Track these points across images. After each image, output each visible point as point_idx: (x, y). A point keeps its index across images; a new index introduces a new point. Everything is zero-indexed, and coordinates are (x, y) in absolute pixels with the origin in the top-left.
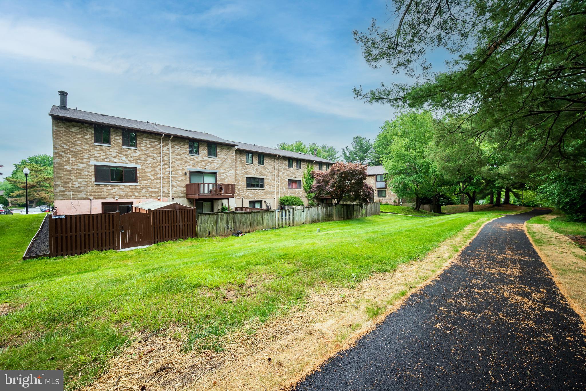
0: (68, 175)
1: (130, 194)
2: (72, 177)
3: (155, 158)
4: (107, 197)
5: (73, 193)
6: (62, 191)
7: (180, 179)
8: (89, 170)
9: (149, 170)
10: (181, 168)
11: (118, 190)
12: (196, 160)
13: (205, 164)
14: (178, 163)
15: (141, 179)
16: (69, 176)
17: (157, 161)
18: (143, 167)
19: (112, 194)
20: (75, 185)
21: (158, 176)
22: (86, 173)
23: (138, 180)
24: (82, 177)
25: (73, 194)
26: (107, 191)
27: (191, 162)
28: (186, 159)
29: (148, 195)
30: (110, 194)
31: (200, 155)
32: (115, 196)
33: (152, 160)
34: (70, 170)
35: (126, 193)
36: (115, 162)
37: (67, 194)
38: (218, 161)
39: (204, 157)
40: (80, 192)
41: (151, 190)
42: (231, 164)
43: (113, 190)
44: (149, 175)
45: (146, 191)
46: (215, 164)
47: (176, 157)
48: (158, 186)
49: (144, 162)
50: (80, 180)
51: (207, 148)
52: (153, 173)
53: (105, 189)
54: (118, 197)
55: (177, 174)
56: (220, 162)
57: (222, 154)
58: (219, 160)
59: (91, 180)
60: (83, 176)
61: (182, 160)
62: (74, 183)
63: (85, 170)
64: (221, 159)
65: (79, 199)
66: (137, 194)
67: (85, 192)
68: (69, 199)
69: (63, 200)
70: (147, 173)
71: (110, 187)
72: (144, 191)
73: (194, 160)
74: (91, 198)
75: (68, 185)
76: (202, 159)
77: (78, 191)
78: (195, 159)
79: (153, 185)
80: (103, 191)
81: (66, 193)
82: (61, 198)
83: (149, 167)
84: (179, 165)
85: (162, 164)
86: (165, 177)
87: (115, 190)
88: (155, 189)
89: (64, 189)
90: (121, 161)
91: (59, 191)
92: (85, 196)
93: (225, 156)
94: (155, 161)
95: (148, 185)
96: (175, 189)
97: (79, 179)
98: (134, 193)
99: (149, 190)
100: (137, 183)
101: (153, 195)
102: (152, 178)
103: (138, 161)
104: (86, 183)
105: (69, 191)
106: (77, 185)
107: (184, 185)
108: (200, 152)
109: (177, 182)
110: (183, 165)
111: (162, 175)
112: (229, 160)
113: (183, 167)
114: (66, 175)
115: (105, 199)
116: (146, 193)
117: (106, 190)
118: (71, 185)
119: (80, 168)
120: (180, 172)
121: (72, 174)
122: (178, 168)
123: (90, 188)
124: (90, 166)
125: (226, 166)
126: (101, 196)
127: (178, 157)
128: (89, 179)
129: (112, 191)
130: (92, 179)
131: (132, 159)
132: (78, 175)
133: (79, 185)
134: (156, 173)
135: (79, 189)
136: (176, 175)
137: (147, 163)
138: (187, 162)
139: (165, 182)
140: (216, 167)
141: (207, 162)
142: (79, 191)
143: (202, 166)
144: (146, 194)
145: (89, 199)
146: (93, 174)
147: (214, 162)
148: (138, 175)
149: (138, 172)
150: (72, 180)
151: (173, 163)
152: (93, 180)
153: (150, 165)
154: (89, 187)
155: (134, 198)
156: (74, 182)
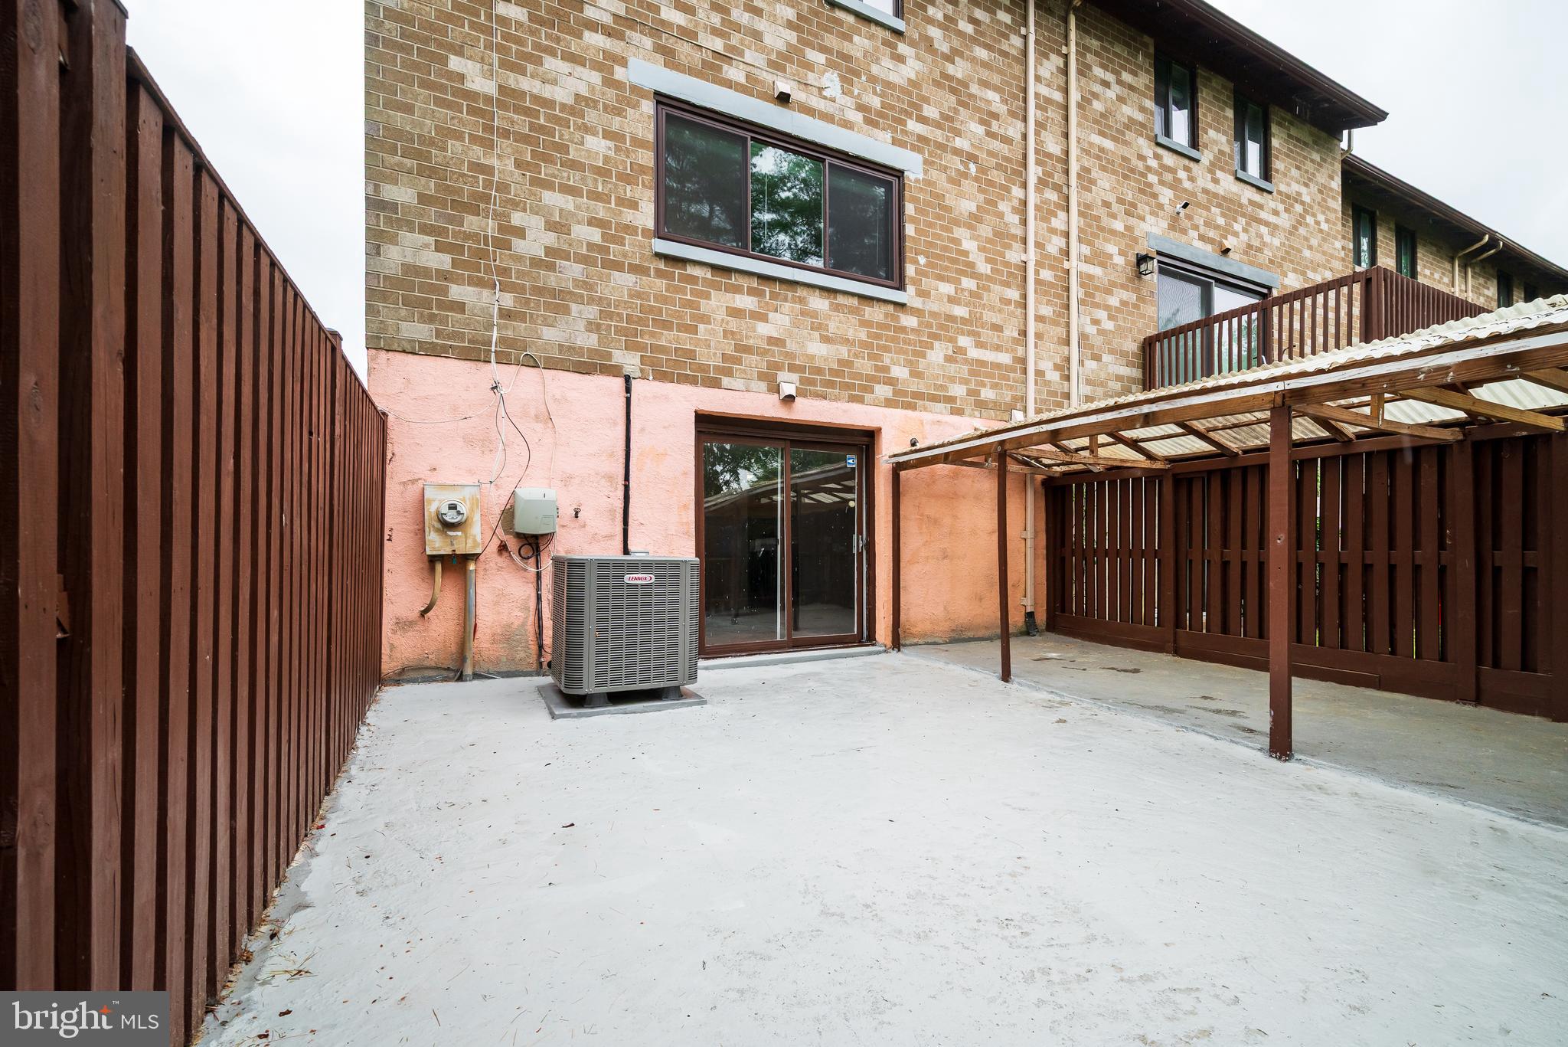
0: (474, 139)
1: (865, 366)
2: (502, 162)
3: (995, 126)
4: (729, 373)
5: (508, 300)
6: (425, 272)
7: (1114, 301)
8: (616, 123)
9: (968, 206)
10: (1118, 226)
11: (796, 325)
12: (1187, 185)
13: (1221, 221)
14: (1105, 184)
15: (922, 260)
16: (477, 153)
17: (1004, 149)
18: (934, 174)
19: (762, 353)
20: (520, 232)
21: (1014, 256)
22: (598, 145)
23: (910, 270)
24: (574, 178)
25: (506, 314)
26: (733, 324)
27: (1166, 195)
28: (1140, 165)
29: (958, 391)
30: (747, 349)
31: (1206, 157)
32: (778, 367)
33: (980, 130)
34: (488, 99)
35: (844, 352)
36: (784, 99)
37: (460, 307)
38: (1276, 213)
39: (1219, 174)
40: (558, 302)
41: (974, 353)
42: (1326, 247)
43: (763, 318)
44: (969, 245)
45: (949, 359)
46: (1264, 230)
47: (1097, 139)
48: (1011, 332)
49: (938, 135)
50: (553, 199)
51: (1230, 113)
52: (985, 231)
53: (717, 303)
54: (795, 377)
55: (1099, 258)
56: (1284, 221)
57: (1294, 172)
58: (1281, 207)
59: (629, 216)
60: (574, 165)
61: (1127, 172)
62: (517, 218)
63: (591, 116)
64: (1289, 200)
65: (551, 365)
66: (900, 372)
67: (591, 312)
68: (475, 353)
69: (430, 350)
70: (957, 222)
71: (751, 292)
72: (937, 354)
73: (1176, 185)
74: (630, 362)
75: (471, 223)
76: (1211, 186)
77: (539, 291)
78: (1182, 175)
79: (989, 317)
80: (706, 319)
81: (457, 292)
82: (421, 331)
83: (968, 185)
84: (1112, 198)
85: (1034, 172)
86: (1047, 275)
87: (779, 322)
88: (998, 348)
89: (444, 261)
90: (815, 102)
91: (408, 269)
92: (591, 341)
93: (1303, 190)
94: (995, 145)
95: (960, 311)
96: (1091, 365)
97: (548, 185)
98: (887, 358)
99: (961, 351)
100: (901, 287)
101: (987, 394)
102: (984, 268)
103: (912, 125)
104: (595, 235)
105: (479, 283)
106: (535, 242)
107: (1132, 346)
108: (1203, 138)
109: (1102, 315)
110: (1131, 209)
111: (1032, 255)
112: (1321, 218)
113: (1132, 221)
114: (459, 136)
115: (715, 384)
116: (952, 369)
117: (720, 315)
118: (491, 227)
119: (561, 95)
120: (1112, 249)
121: (505, 134)
122: (1106, 221)
123: (624, 280)
124: (628, 95)
125: (1307, 253)
126: (691, 354)
127: (1108, 144)
128: (621, 202)
129: (763, 329)
130: (634, 205)
131: (876, 102)
132: (548, 159)
133: (551, 239)
134: (1002, 236)
135: (552, 280)
136: (1096, 271)
137: (957, 152)
138: (1146, 190)
139: (1046, 311)
140: (1268, 253)
141: (1231, 207)
142: (552, 293)
143: (1212, 234)
144: (952, 380)
145: (613, 370)
146: (642, 169)
147: (1264, 215)
148: (910, 230)
149: (910, 209)
150: (503, 187)
151: (1087, 181)
152: (645, 216)
153: (973, 167)
154: (617, 266)
155: (889, 403)
156: (516, 205)
